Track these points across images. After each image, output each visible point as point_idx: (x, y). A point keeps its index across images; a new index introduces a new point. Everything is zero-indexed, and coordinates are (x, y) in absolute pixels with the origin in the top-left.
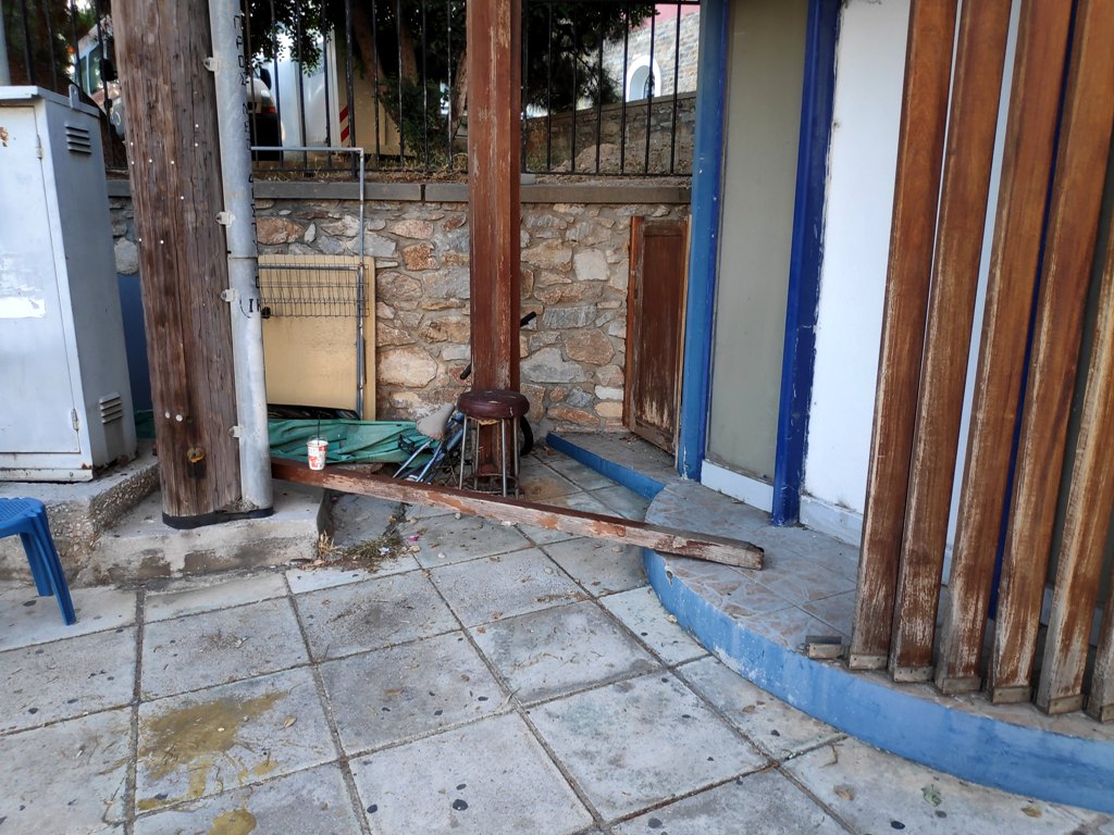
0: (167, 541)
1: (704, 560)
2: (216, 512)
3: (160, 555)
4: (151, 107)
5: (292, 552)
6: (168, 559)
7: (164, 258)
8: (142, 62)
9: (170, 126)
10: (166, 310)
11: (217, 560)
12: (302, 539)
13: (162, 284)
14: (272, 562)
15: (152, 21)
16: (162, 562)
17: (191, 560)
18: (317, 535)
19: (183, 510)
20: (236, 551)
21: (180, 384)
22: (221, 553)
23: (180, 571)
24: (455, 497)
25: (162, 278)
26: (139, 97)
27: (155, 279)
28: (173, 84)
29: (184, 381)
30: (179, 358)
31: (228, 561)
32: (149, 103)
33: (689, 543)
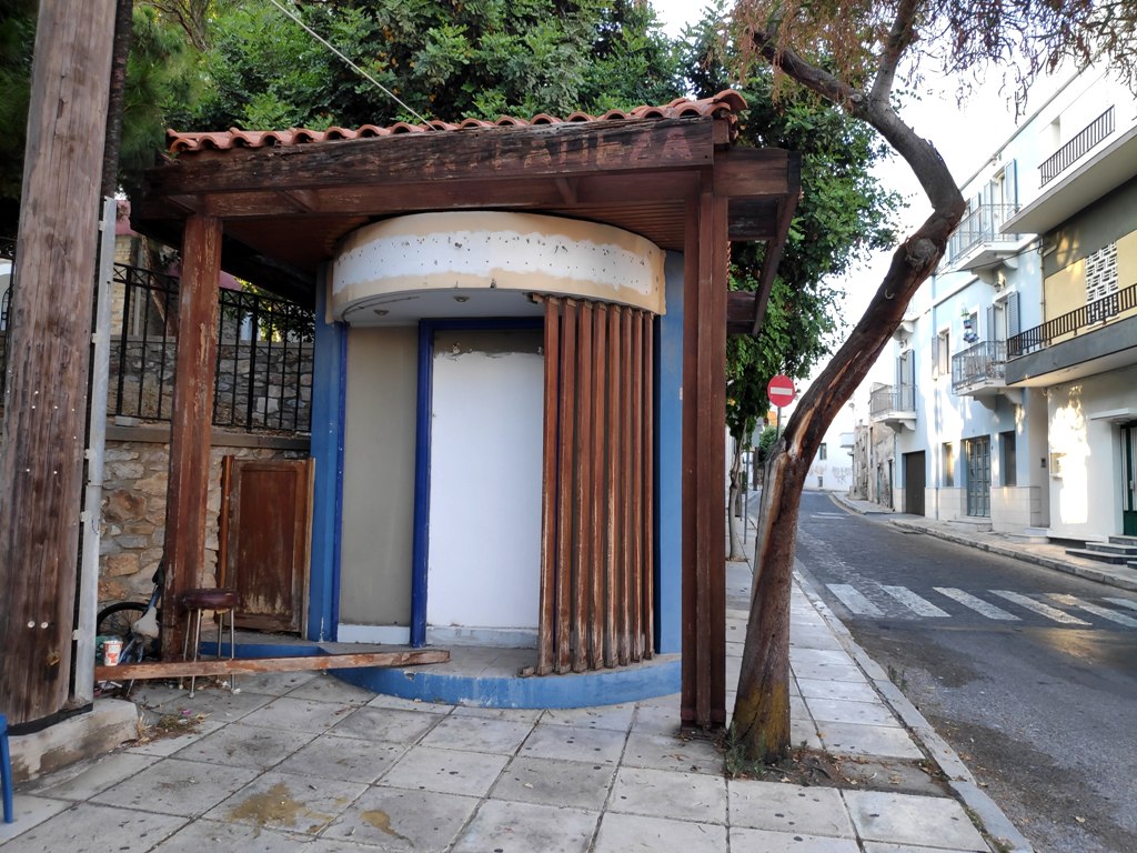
0: (26, 745)
1: (420, 664)
2: (60, 711)
3: (20, 760)
4: (64, 367)
5: (122, 736)
6: (27, 763)
7: (55, 484)
8: (62, 333)
9: (76, 382)
10: (48, 529)
11: (66, 755)
12: (127, 722)
13: (48, 507)
14: (109, 747)
15: (76, 306)
16: (22, 767)
17: (45, 760)
18: (137, 718)
19: (32, 714)
20: (80, 744)
21: (51, 594)
22: (69, 748)
23: (37, 772)
24: (249, 662)
25: (49, 503)
26: (54, 358)
27: (42, 503)
28: (81, 352)
29: (54, 591)
30: (52, 571)
31: (74, 754)
32: (63, 364)
33: (411, 656)
